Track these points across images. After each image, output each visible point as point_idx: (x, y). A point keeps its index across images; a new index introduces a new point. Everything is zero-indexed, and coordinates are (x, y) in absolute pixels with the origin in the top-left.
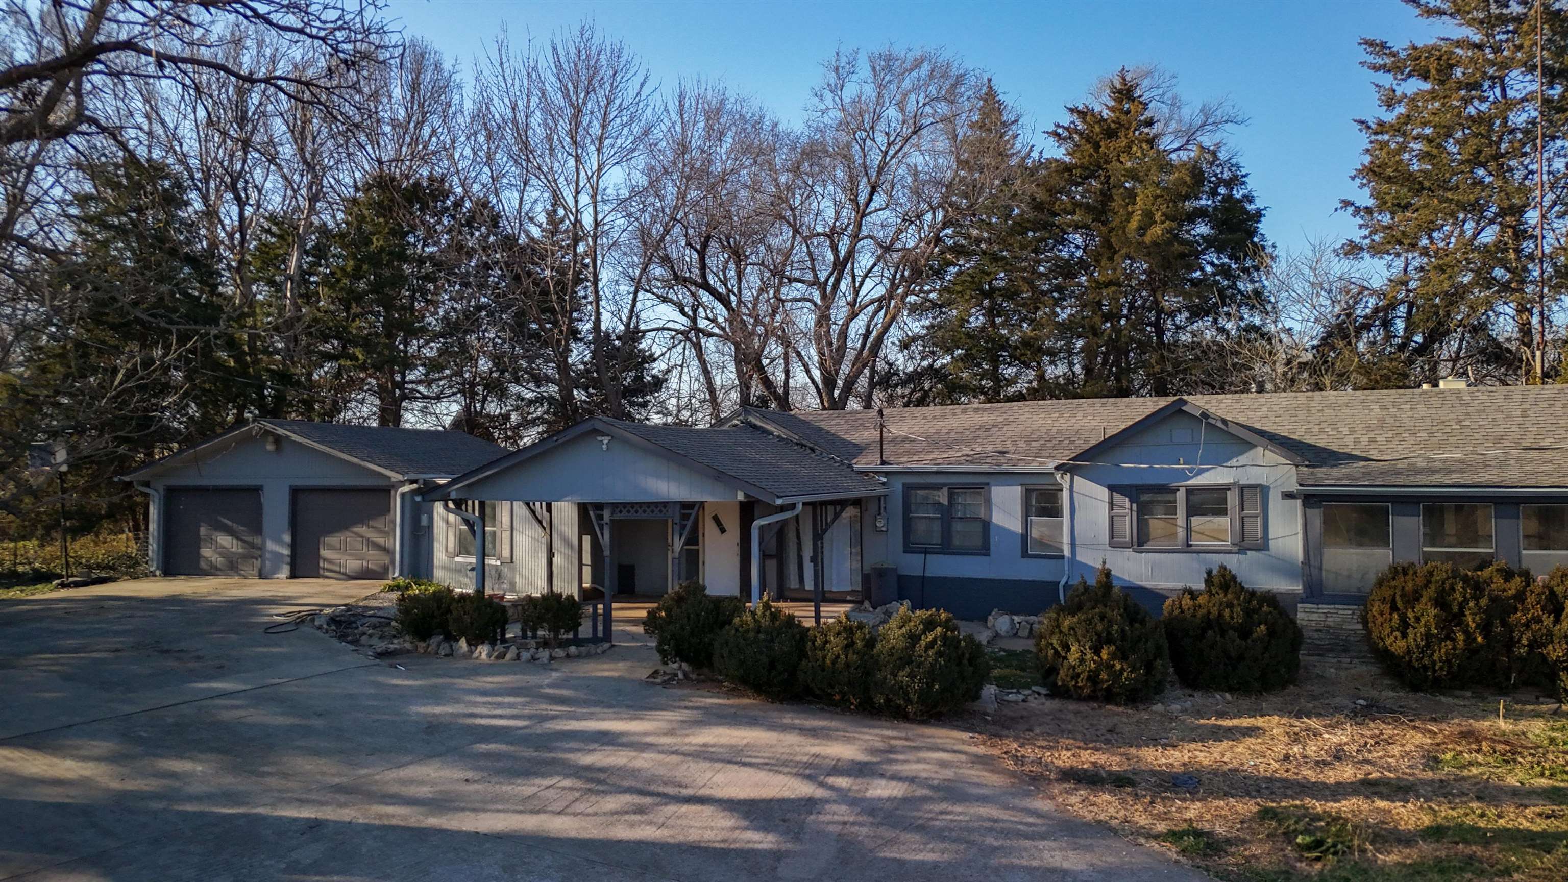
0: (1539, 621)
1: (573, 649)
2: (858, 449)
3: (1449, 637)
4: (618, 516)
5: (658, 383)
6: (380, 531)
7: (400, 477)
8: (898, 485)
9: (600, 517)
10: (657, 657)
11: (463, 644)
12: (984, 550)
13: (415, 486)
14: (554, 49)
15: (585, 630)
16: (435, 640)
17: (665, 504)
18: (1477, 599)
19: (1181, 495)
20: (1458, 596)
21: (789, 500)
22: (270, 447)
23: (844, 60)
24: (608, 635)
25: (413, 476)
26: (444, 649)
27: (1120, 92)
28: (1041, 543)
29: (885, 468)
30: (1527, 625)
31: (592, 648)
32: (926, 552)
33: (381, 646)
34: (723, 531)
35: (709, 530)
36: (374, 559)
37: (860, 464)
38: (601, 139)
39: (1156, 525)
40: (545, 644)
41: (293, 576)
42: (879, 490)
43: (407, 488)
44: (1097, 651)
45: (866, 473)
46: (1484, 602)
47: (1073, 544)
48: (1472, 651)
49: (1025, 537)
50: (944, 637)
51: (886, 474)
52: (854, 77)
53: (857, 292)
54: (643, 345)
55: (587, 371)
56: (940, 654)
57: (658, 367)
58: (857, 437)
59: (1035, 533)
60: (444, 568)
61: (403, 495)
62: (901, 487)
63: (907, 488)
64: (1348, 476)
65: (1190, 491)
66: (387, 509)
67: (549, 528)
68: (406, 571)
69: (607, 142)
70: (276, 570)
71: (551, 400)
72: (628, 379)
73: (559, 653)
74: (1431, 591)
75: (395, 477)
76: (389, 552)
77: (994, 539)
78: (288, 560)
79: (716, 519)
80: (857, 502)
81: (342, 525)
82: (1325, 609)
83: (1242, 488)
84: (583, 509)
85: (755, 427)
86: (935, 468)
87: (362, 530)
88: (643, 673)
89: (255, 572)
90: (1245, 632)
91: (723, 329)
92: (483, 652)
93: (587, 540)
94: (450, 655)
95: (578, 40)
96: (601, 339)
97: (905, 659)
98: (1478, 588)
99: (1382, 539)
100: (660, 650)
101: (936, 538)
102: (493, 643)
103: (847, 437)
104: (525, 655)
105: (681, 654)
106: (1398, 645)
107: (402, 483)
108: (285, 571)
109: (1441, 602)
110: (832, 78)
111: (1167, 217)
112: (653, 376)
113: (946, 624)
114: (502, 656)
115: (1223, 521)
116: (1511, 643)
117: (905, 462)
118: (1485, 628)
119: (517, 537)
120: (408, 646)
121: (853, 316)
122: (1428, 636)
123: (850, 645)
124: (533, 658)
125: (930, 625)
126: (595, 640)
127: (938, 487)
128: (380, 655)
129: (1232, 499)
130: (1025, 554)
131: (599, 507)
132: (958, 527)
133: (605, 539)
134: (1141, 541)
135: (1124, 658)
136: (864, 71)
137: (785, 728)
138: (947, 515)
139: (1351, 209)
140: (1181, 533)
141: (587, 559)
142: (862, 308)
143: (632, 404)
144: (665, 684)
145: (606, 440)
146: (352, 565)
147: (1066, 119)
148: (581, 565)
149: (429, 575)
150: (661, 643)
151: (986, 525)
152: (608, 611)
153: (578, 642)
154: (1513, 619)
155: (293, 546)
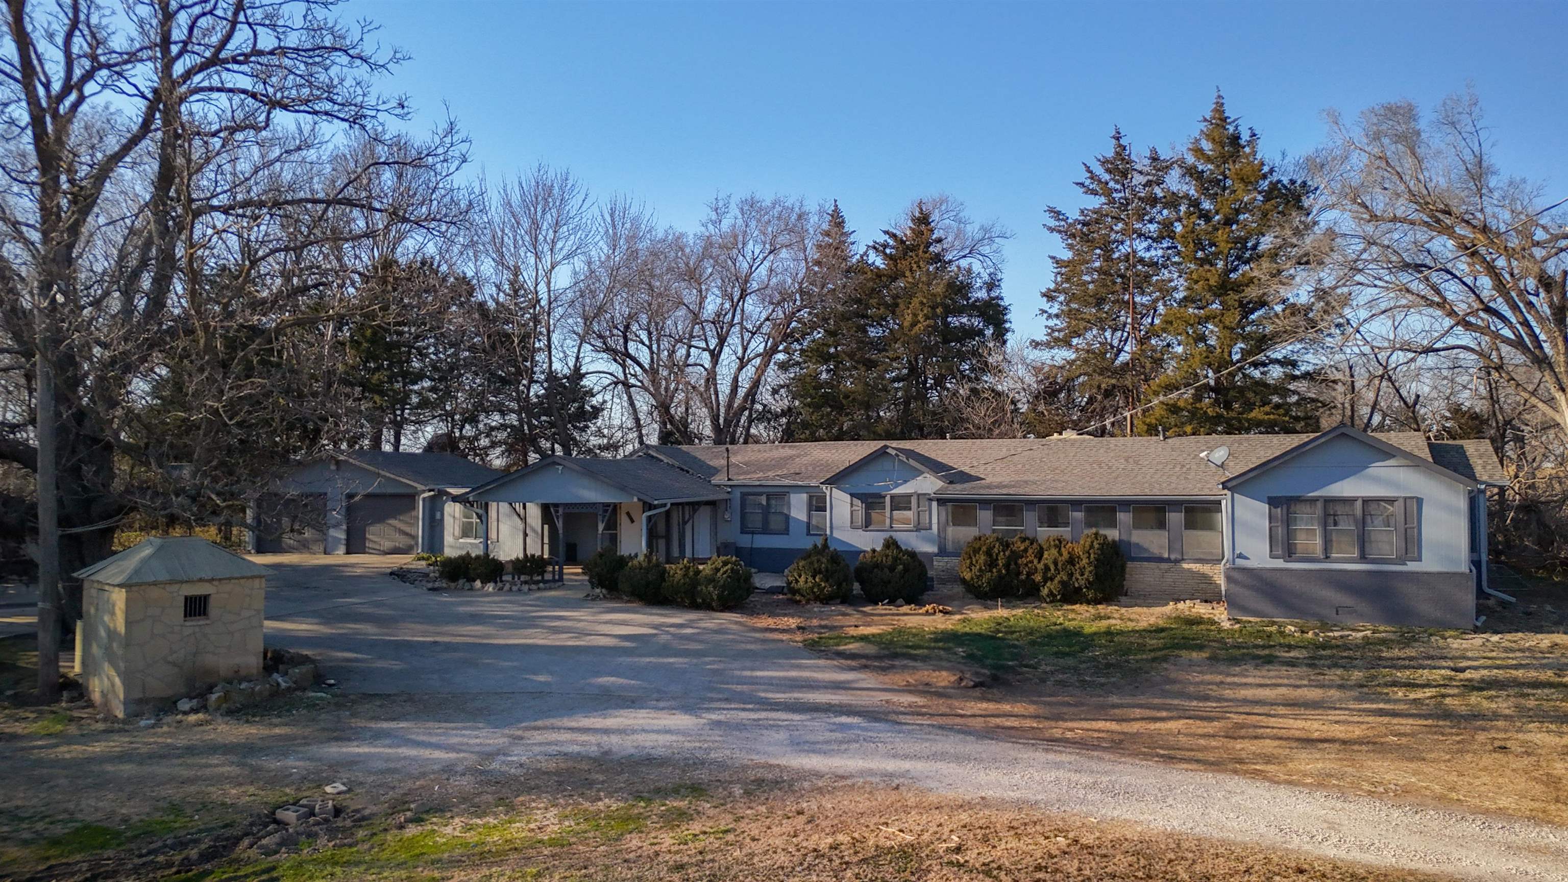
0: (1032, 562)
1: (541, 585)
2: (715, 471)
3: (991, 571)
4: (567, 511)
5: (597, 411)
6: (407, 523)
7: (423, 488)
8: (737, 494)
9: (557, 512)
10: (589, 587)
11: (478, 584)
12: (786, 532)
13: (432, 493)
14: (520, 184)
15: (548, 577)
16: (461, 582)
17: (594, 504)
18: (1004, 551)
19: (888, 499)
20: (996, 550)
21: (661, 502)
22: (333, 467)
23: (721, 204)
24: (561, 579)
25: (432, 487)
26: (467, 586)
27: (918, 219)
28: (818, 528)
29: (730, 483)
30: (1026, 565)
31: (552, 585)
32: (753, 533)
33: (430, 585)
34: (632, 521)
35: (624, 520)
36: (402, 541)
37: (715, 480)
38: (554, 242)
39: (874, 515)
40: (526, 582)
41: (348, 552)
42: (726, 496)
43: (426, 495)
44: (814, 577)
45: (719, 486)
46: (1007, 553)
47: (831, 528)
48: (1001, 577)
49: (808, 524)
50: (732, 569)
51: (731, 486)
52: (728, 216)
53: (745, 349)
54: (585, 382)
55: (542, 403)
56: (729, 577)
57: (595, 401)
58: (714, 463)
59: (814, 522)
60: (451, 547)
61: (424, 499)
62: (739, 495)
63: (744, 495)
64: (965, 489)
65: (893, 497)
66: (414, 507)
67: (524, 519)
68: (426, 548)
69: (560, 245)
70: (335, 548)
71: (512, 427)
72: (573, 408)
73: (534, 587)
74: (984, 548)
75: (420, 487)
76: (414, 537)
77: (792, 524)
78: (344, 542)
79: (628, 514)
80: (712, 503)
81: (381, 519)
82: (946, 559)
83: (919, 495)
84: (546, 509)
85: (653, 457)
86: (758, 483)
87: (392, 522)
88: (581, 595)
89: (322, 549)
90: (892, 569)
91: (641, 382)
92: (490, 587)
93: (546, 527)
94: (471, 589)
95: (536, 174)
96: (552, 377)
97: (711, 580)
98: (1007, 545)
99: (973, 522)
100: (590, 581)
101: (759, 525)
102: (496, 582)
103: (711, 463)
104: (515, 588)
105: (601, 584)
106: (967, 576)
107: (424, 491)
108: (342, 549)
109: (989, 553)
110: (714, 216)
111: (927, 318)
112: (592, 407)
113: (734, 563)
114: (501, 589)
115: (909, 514)
116: (1019, 573)
117: (739, 479)
118: (1007, 566)
119: (501, 526)
120: (444, 585)
121: (742, 365)
122: (980, 570)
123: (685, 575)
124: (519, 590)
125: (725, 563)
126: (554, 581)
127: (761, 494)
128: (430, 589)
129: (914, 501)
130: (808, 534)
131: (556, 505)
132: (772, 518)
133: (560, 525)
134: (867, 524)
135: (827, 581)
136: (734, 211)
137: (651, 614)
138: (766, 511)
139: (1045, 315)
140: (888, 521)
141: (546, 540)
142: (749, 360)
143: (575, 427)
144: (593, 600)
145: (560, 468)
146: (387, 545)
147: (882, 238)
148: (543, 544)
149: (441, 550)
150: (591, 577)
151: (787, 517)
152: (561, 569)
153: (544, 581)
154: (1020, 561)
155: (348, 532)
